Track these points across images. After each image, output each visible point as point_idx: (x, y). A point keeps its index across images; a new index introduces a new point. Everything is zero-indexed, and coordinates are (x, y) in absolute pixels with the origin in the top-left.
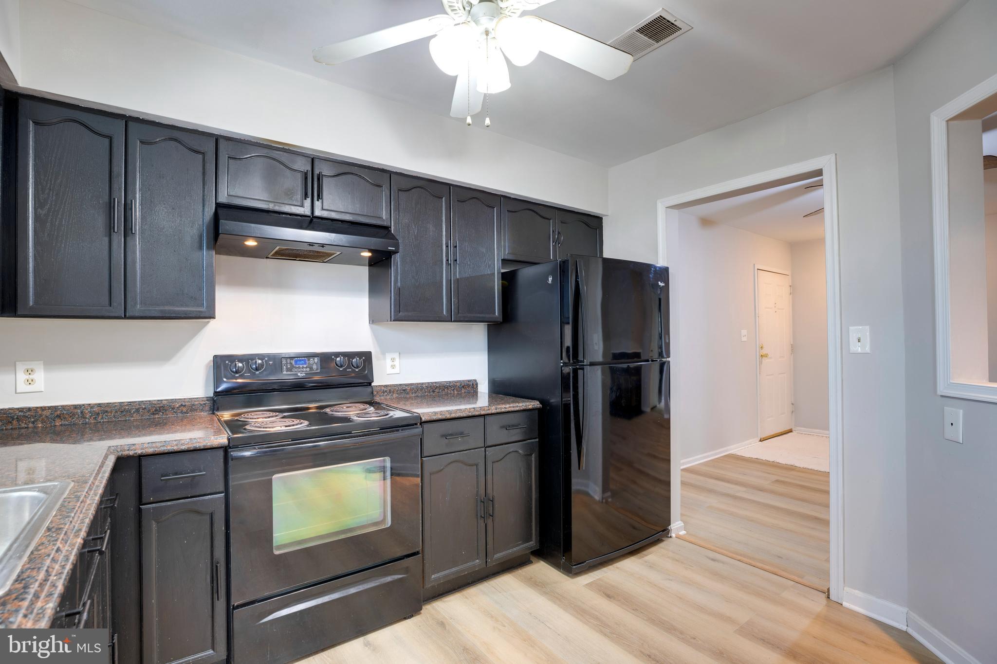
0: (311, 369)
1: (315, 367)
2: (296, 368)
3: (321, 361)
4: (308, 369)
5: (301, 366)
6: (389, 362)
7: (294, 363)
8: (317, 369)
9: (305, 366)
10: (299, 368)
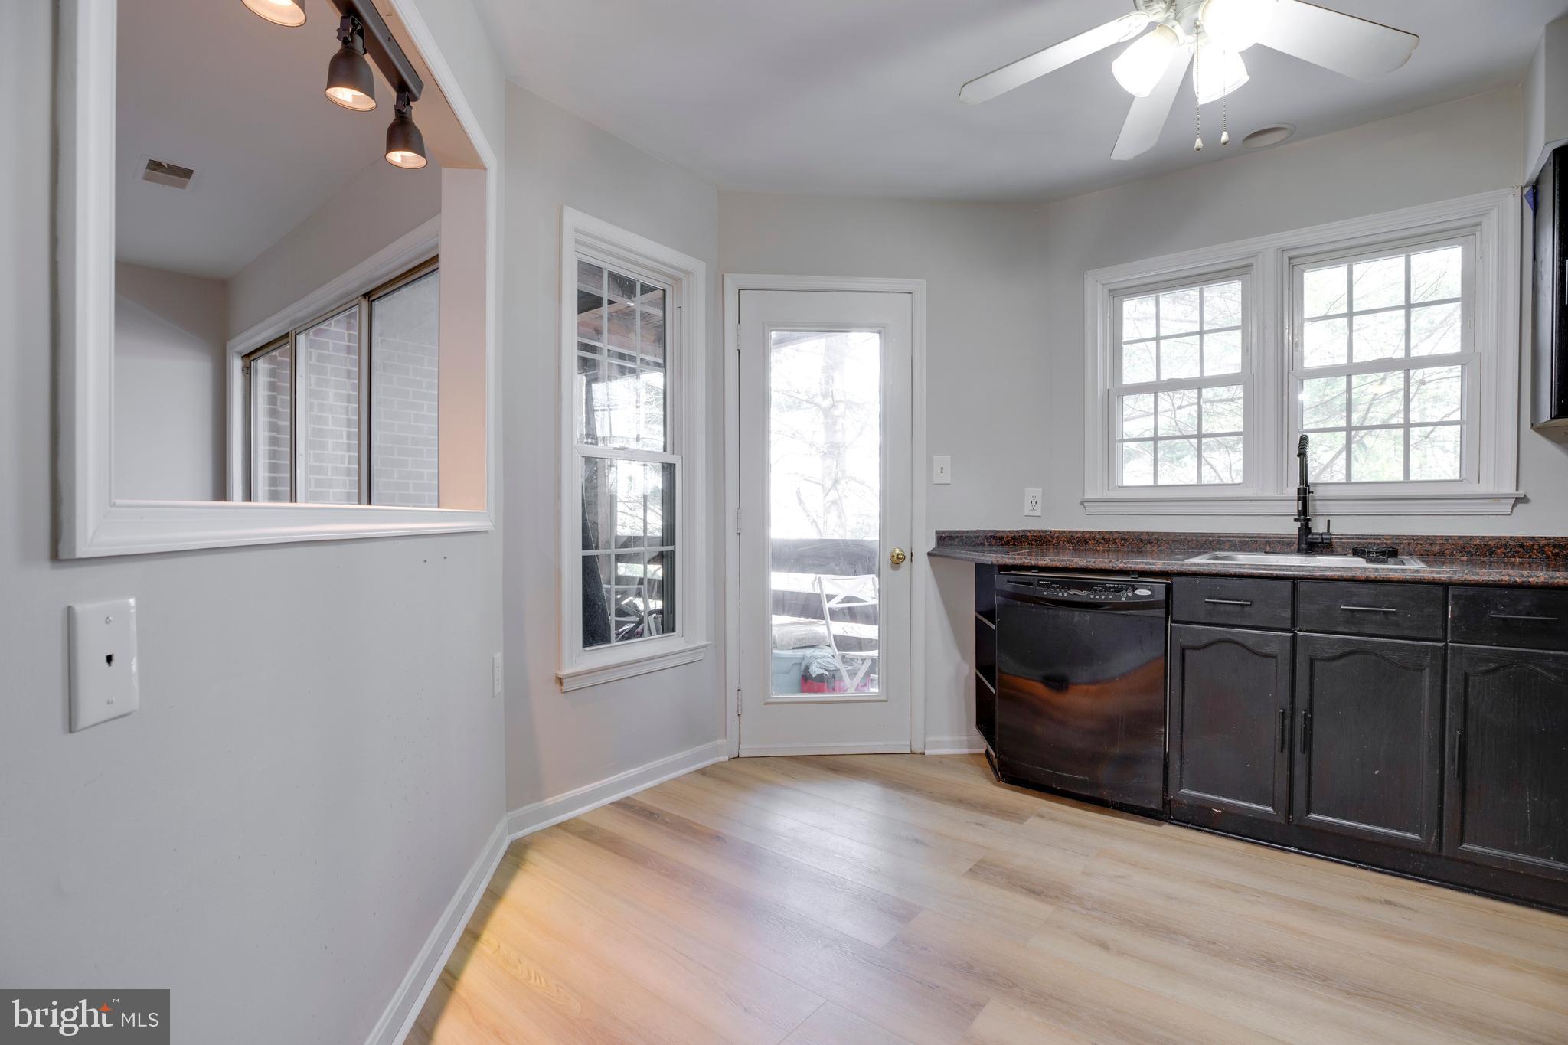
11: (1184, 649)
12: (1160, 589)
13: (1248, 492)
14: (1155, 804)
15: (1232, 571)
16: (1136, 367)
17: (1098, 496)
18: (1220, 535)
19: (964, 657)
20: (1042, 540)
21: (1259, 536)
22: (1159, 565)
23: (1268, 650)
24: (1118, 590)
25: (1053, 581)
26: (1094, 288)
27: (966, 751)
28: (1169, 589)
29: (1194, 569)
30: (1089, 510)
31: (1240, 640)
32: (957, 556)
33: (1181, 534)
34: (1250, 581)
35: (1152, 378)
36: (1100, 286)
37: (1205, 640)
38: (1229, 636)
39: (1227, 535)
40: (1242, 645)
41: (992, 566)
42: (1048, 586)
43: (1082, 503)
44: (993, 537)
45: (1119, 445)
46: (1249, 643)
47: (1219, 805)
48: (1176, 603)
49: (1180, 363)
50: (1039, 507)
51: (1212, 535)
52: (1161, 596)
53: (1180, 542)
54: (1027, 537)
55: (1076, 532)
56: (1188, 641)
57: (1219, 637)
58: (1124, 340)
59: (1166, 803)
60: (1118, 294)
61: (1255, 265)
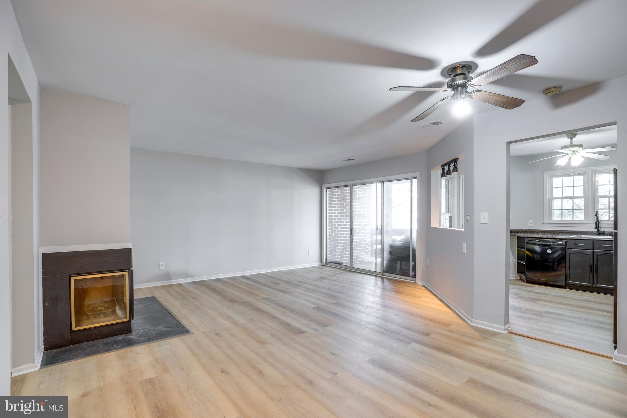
11: (570, 254)
12: (564, 241)
13: (585, 222)
14: (564, 284)
15: (580, 238)
16: (557, 193)
17: (547, 222)
18: (578, 231)
19: (514, 257)
20: (533, 232)
21: (588, 231)
22: (564, 237)
23: (588, 254)
24: (555, 242)
25: (540, 240)
26: (546, 176)
27: (515, 279)
28: (566, 242)
29: (571, 238)
30: (545, 225)
31: (582, 252)
32: (515, 235)
33: (568, 231)
34: (583, 240)
35: (561, 196)
36: (547, 175)
37: (574, 252)
38: (580, 251)
39: (579, 231)
40: (582, 253)
41: (525, 237)
42: (538, 241)
43: (543, 223)
44: (521, 231)
45: (552, 211)
46: (584, 252)
47: (578, 284)
48: (568, 244)
49: (568, 192)
50: (532, 224)
51: (576, 231)
52: (564, 243)
53: (568, 232)
54: (529, 231)
55: (542, 230)
56: (570, 252)
57: (577, 251)
58: (554, 187)
59: (566, 284)
60: (552, 177)
61: (587, 173)
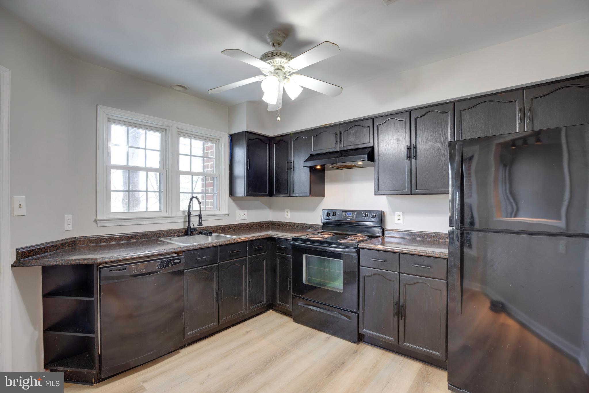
0: (353, 217)
1: (354, 216)
2: (347, 216)
3: (357, 214)
4: (352, 217)
5: (349, 216)
6: (397, 217)
7: (346, 214)
8: (355, 218)
9: (351, 216)
10: (348, 216)
13: (165, 214)
30: (99, 225)
35: (125, 164)
43: (95, 221)
45: (111, 192)
49: (137, 160)
54: (67, 243)
58: (111, 144)
